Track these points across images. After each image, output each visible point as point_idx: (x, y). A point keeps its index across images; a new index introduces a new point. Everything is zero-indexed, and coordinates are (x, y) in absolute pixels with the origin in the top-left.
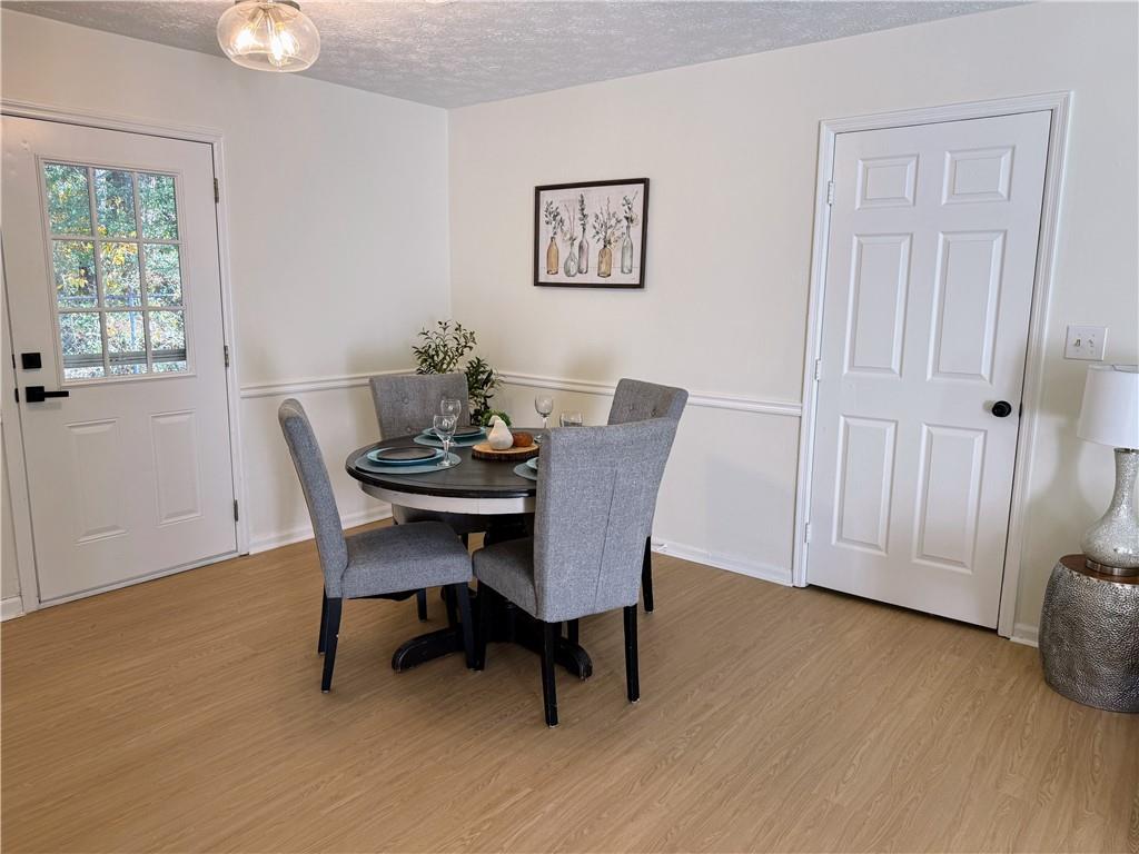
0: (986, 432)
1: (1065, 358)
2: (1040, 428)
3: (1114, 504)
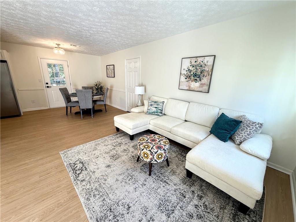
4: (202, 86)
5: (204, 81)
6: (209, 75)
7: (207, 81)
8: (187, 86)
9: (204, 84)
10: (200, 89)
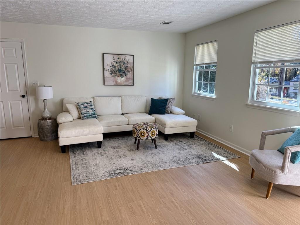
0: (21, 101)
1: (33, 86)
2: (31, 99)
3: (45, 109)
4: (128, 80)
5: (129, 76)
6: (132, 71)
7: (132, 76)
8: (114, 82)
9: (130, 78)
10: (127, 83)
